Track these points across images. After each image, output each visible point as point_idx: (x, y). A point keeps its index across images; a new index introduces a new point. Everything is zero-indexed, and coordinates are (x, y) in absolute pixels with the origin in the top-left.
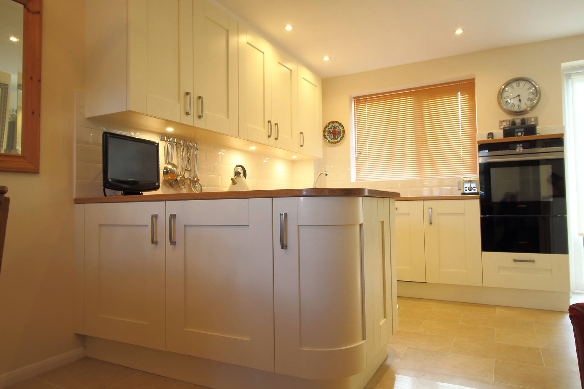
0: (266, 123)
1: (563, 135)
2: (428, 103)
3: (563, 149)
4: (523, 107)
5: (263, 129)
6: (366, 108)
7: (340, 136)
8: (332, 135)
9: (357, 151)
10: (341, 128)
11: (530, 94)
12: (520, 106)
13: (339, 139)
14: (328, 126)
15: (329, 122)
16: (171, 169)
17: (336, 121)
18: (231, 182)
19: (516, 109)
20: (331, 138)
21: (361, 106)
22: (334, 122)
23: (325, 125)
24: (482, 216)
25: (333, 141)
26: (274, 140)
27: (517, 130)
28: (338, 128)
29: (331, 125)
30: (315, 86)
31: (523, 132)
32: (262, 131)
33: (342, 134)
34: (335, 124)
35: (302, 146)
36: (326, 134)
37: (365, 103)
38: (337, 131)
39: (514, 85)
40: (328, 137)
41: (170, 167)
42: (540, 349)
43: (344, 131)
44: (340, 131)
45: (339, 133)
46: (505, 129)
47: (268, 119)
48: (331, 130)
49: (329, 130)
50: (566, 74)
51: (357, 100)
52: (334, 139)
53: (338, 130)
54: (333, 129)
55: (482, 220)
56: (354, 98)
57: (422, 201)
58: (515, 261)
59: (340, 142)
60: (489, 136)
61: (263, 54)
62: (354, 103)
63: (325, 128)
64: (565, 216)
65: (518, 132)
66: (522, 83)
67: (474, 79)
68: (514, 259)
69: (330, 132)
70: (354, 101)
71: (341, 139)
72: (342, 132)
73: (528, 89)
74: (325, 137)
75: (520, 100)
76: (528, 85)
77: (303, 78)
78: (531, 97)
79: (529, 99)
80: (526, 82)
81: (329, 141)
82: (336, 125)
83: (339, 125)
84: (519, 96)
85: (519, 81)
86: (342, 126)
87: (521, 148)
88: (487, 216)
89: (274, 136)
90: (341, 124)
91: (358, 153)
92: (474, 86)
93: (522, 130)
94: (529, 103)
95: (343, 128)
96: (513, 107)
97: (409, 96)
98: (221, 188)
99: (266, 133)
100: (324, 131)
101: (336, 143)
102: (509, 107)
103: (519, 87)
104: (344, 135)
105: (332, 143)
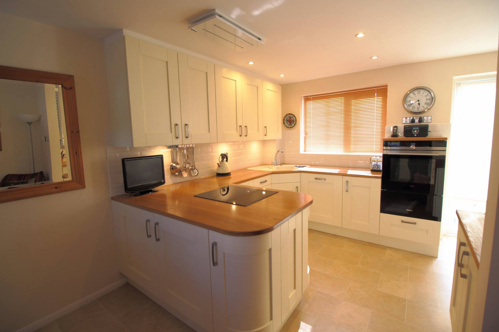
0: (238, 127)
1: (446, 139)
2: (353, 102)
3: (446, 149)
4: (421, 109)
5: (236, 132)
6: (311, 104)
7: (294, 123)
8: (289, 122)
9: (305, 132)
10: (294, 118)
11: (427, 99)
12: (419, 108)
13: (293, 125)
14: (286, 116)
15: (287, 114)
16: (175, 166)
17: (291, 114)
18: (217, 165)
19: (416, 110)
20: (288, 124)
21: (308, 102)
22: (290, 114)
23: (284, 116)
24: (382, 190)
25: (289, 126)
26: (244, 137)
27: (414, 128)
28: (293, 118)
29: (288, 116)
30: (276, 92)
31: (418, 130)
32: (234, 133)
33: (295, 122)
34: (290, 115)
35: (265, 135)
36: (285, 122)
37: (311, 101)
38: (291, 120)
39: (416, 92)
40: (286, 124)
41: (174, 165)
42: (407, 300)
43: (296, 120)
44: (294, 120)
45: (293, 121)
46: (405, 127)
47: (239, 124)
48: (288, 119)
49: (287, 119)
50: (457, 83)
51: (305, 98)
52: (290, 125)
53: (293, 119)
54: (289, 118)
55: (382, 193)
56: (304, 97)
57: (342, 176)
58: (402, 221)
59: (294, 127)
60: (394, 129)
61: (235, 81)
62: (304, 100)
63: (284, 118)
64: (442, 196)
65: (414, 130)
66: (422, 91)
67: (387, 86)
68: (403, 220)
69: (287, 120)
70: (304, 99)
71: (294, 125)
72: (295, 121)
73: (426, 96)
74: (284, 124)
75: (419, 104)
76: (426, 93)
77: (267, 89)
78: (428, 102)
79: (426, 103)
80: (424, 90)
81: (287, 126)
82: (292, 116)
83: (293, 116)
84: (418, 100)
85: (419, 90)
86: (295, 117)
87: (414, 146)
88: (385, 190)
89: (244, 134)
90: (294, 116)
91: (305, 134)
92: (387, 91)
93: (418, 128)
94: (425, 106)
95: (296, 118)
96: (414, 108)
97: (341, 96)
98: (212, 168)
99: (238, 134)
100: (284, 120)
101: (291, 128)
102: (411, 109)
103: (420, 94)
104: (296, 123)
105: (288, 127)
